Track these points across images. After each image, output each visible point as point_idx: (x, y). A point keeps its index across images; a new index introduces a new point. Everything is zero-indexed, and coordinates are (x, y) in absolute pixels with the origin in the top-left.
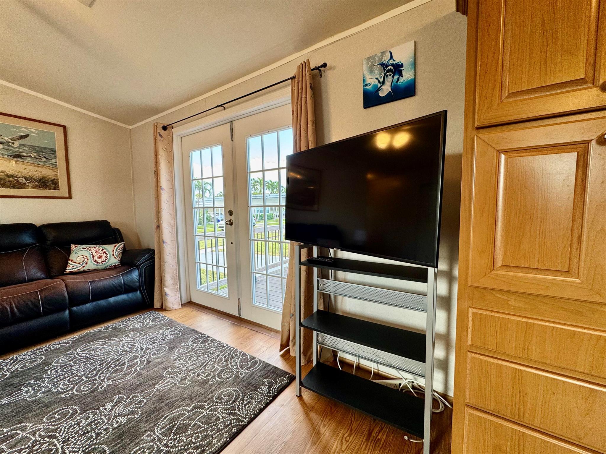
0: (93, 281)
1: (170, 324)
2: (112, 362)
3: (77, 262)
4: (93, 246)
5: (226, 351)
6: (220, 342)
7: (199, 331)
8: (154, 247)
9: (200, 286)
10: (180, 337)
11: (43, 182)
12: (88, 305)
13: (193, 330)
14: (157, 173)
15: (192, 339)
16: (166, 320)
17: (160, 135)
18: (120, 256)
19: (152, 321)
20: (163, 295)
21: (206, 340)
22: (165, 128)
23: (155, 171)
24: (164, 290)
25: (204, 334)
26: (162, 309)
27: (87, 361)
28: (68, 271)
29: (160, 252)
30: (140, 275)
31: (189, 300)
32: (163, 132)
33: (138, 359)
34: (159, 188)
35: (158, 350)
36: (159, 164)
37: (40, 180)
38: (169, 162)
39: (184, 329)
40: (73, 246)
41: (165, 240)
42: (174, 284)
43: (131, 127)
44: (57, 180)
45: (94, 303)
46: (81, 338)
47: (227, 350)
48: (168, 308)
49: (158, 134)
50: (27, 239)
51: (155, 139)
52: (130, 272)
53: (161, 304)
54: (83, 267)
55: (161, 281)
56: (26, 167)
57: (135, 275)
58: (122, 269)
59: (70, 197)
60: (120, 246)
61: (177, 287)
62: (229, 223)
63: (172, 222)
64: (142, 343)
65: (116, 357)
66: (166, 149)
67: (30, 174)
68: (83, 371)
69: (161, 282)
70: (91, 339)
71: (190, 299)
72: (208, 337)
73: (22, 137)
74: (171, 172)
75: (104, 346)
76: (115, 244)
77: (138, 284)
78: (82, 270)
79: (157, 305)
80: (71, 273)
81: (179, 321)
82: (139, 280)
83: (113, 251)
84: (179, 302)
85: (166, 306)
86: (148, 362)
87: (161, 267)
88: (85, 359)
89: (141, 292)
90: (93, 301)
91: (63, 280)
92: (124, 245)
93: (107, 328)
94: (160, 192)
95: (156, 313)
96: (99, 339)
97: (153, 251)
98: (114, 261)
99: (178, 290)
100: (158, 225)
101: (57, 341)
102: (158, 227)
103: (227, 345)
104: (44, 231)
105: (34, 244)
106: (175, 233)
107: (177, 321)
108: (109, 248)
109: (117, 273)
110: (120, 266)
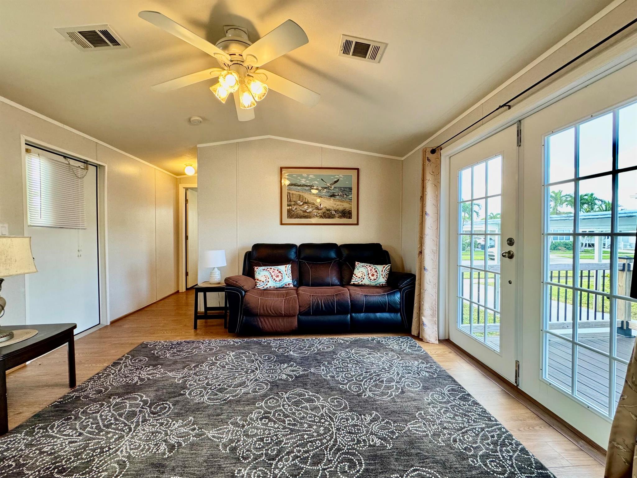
0: (366, 295)
1: (426, 358)
2: (374, 374)
3: (358, 277)
4: (369, 265)
5: (493, 428)
6: (485, 410)
7: (458, 382)
8: (416, 272)
9: (461, 325)
10: (435, 378)
11: (344, 213)
12: (362, 314)
13: (450, 377)
14: (423, 198)
15: (448, 387)
16: (422, 352)
17: (429, 160)
18: (387, 276)
19: (409, 348)
20: (420, 324)
21: (466, 398)
22: (433, 151)
23: (421, 197)
24: (422, 319)
25: (464, 389)
26: (419, 338)
27: (357, 364)
28: (352, 282)
29: (420, 279)
30: (402, 298)
31: (447, 338)
32: (431, 156)
33: (394, 384)
34: (424, 213)
35: (413, 383)
36: (426, 189)
37: (342, 211)
38: (435, 185)
39: (440, 371)
40: (357, 263)
41: (426, 267)
42: (433, 316)
43: (403, 159)
44: (351, 211)
45: (366, 314)
46: (356, 341)
47: (495, 427)
48: (425, 339)
49: (426, 158)
50: (333, 255)
51: (424, 165)
52: (394, 293)
53: (417, 333)
54: (362, 281)
55: (420, 308)
56: (336, 203)
57: (397, 297)
58: (387, 289)
59: (357, 224)
60: (387, 267)
61: (435, 319)
62: (507, 255)
63: (435, 248)
64: (398, 368)
65: (377, 371)
66: (433, 172)
67: (338, 207)
68: (354, 372)
69: (420, 310)
70: (361, 344)
71: (449, 336)
72: (469, 395)
73: (336, 182)
74: (437, 196)
75: (370, 356)
76: (384, 265)
77: (399, 306)
78: (360, 283)
79: (414, 332)
80: (354, 285)
81: (435, 358)
82: (400, 303)
83: (382, 271)
84: (436, 337)
85: (422, 337)
86: (403, 392)
87: (420, 294)
88: (357, 361)
89: (401, 315)
90: (365, 312)
91: (349, 290)
92: (391, 267)
93: (373, 340)
94: (425, 216)
95: (412, 340)
96: (367, 347)
97: (415, 276)
98: (382, 280)
99: (436, 323)
100: (420, 250)
101: (342, 337)
102: (421, 252)
103: (496, 421)
104: (342, 250)
105: (336, 258)
106: (437, 260)
107: (433, 358)
108: (380, 268)
109: (384, 292)
110: (386, 286)
